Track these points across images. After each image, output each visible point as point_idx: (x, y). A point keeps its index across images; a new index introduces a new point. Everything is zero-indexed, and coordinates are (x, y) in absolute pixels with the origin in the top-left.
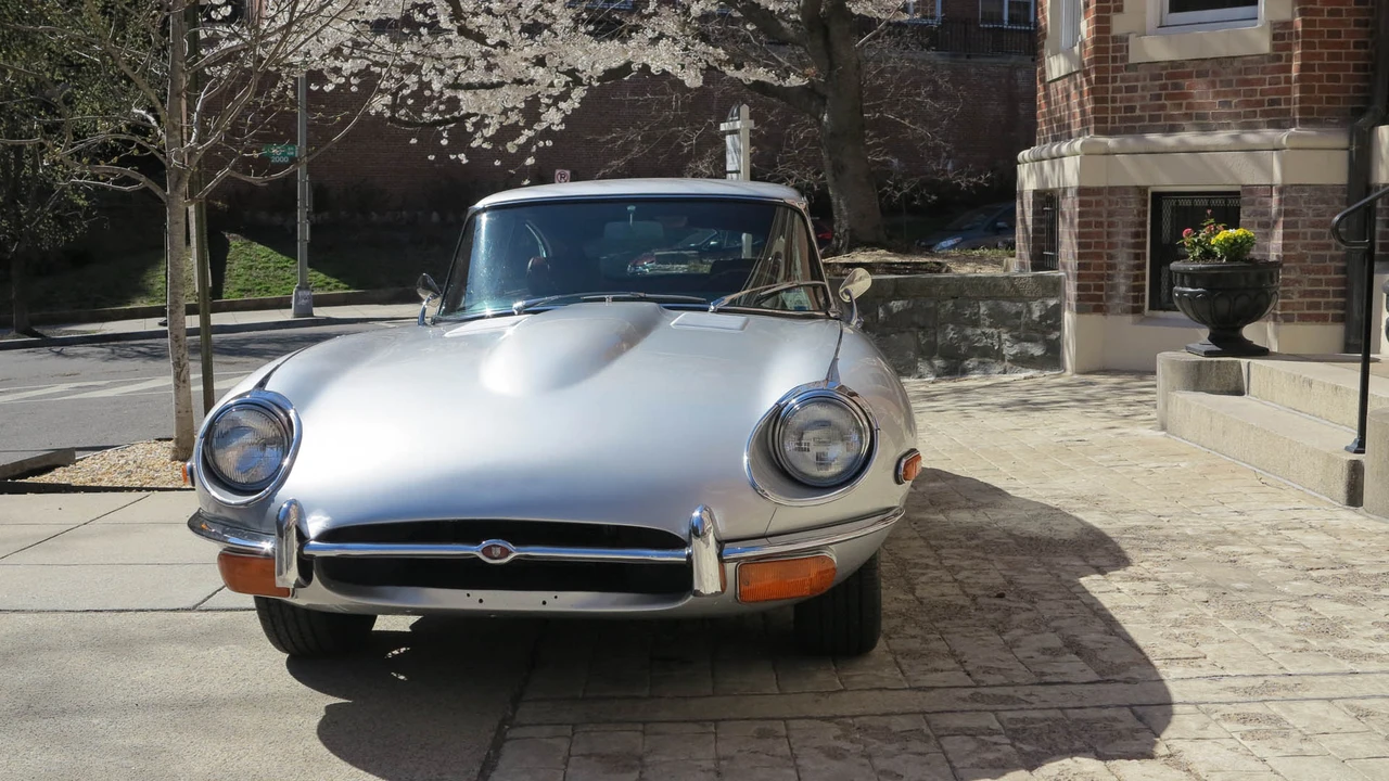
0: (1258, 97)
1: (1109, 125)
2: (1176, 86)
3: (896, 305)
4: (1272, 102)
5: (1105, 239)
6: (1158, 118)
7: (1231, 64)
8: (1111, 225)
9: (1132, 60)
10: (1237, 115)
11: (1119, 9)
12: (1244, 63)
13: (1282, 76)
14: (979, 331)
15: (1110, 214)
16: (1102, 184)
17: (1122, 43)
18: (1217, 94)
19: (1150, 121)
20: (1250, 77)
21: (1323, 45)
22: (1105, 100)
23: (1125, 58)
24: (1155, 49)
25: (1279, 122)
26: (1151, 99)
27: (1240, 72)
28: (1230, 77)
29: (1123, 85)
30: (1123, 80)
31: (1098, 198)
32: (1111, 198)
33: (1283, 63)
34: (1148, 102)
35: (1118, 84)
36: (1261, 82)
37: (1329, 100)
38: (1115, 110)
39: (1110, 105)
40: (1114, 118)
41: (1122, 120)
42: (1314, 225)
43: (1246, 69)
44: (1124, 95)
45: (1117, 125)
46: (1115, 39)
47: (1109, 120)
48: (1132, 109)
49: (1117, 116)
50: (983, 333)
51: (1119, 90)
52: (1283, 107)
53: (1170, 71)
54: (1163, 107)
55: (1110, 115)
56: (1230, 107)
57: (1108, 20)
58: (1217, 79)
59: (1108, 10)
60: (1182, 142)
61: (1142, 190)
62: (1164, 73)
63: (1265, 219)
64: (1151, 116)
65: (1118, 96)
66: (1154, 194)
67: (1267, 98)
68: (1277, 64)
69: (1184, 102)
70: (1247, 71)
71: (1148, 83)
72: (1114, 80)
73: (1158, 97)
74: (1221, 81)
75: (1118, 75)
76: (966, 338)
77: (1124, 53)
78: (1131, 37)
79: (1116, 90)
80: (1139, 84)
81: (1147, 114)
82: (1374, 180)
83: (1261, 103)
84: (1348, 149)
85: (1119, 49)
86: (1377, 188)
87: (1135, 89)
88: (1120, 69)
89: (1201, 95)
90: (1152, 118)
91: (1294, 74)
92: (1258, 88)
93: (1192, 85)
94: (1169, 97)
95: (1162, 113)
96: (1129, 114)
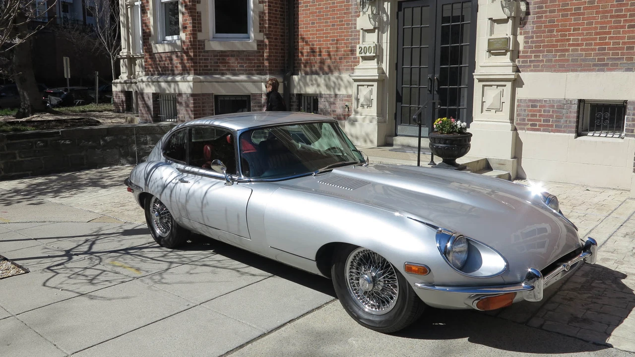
0: (253, 65)
1: (198, 72)
2: (223, 59)
3: (108, 138)
4: (258, 66)
5: (201, 112)
6: (217, 70)
7: (243, 53)
8: (203, 107)
9: (207, 49)
10: (246, 70)
11: (200, 31)
12: (248, 53)
13: (261, 58)
14: (148, 146)
15: (203, 103)
16: (200, 92)
17: (202, 43)
18: (238, 63)
20: (250, 58)
21: (274, 49)
22: (196, 63)
23: (204, 48)
24: (215, 46)
25: (261, 72)
27: (246, 56)
28: (243, 57)
29: (203, 58)
30: (203, 56)
31: (199, 97)
32: (204, 97)
33: (261, 54)
34: (213, 64)
35: (201, 57)
36: (253, 60)
37: (276, 67)
38: (200, 66)
39: (198, 65)
40: (200, 69)
41: (203, 70)
44: (203, 61)
45: (201, 72)
46: (199, 41)
47: (198, 70)
48: (207, 66)
50: (150, 147)
51: (201, 59)
52: (262, 68)
53: (221, 54)
54: (219, 66)
55: (198, 68)
56: (244, 67)
57: (196, 34)
58: (239, 58)
59: (196, 30)
60: (228, 78)
61: (213, 94)
62: (219, 54)
63: (259, 105)
64: (214, 69)
65: (201, 61)
66: (215, 96)
67: (256, 65)
68: (259, 54)
69: (227, 65)
70: (249, 56)
71: (213, 57)
72: (199, 56)
73: (217, 63)
75: (201, 54)
76: (142, 149)
77: (203, 46)
78: (206, 42)
79: (200, 59)
80: (209, 58)
81: (213, 68)
82: (292, 92)
83: (254, 67)
84: (283, 82)
85: (201, 45)
86: (293, 95)
87: (207, 59)
88: (201, 52)
89: (233, 63)
90: (215, 70)
91: (265, 58)
92: (253, 62)
93: (229, 59)
94: (221, 63)
95: (219, 68)
96: (206, 68)
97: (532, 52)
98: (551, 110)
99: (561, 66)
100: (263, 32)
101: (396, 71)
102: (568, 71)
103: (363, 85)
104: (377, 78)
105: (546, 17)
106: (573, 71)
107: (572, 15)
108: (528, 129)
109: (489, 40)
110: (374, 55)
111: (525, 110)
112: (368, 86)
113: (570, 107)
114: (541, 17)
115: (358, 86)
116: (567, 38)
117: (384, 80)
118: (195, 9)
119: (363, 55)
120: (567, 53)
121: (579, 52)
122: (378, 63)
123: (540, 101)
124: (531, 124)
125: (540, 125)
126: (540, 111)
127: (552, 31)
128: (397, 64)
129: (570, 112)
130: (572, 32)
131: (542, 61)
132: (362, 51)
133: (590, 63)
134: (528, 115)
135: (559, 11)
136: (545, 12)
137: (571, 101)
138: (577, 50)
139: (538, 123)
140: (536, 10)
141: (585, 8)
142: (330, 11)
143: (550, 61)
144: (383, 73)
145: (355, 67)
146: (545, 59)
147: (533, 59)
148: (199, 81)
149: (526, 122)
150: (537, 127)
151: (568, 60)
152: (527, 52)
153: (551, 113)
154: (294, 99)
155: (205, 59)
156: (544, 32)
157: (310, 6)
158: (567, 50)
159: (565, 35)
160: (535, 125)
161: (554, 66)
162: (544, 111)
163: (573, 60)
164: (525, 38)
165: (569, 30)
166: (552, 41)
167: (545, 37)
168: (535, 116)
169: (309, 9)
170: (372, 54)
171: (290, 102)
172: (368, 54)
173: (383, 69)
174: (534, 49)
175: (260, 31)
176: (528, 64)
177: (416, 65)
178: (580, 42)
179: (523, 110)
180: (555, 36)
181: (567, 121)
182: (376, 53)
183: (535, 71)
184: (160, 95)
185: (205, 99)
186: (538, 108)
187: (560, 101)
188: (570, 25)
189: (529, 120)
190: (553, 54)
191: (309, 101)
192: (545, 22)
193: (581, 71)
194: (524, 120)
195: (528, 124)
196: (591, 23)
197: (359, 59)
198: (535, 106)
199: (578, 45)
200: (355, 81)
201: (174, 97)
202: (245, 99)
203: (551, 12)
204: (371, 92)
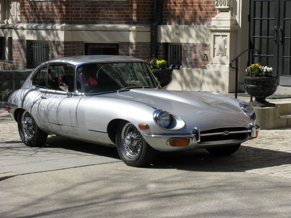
0: (122, 14)
1: (70, 21)
2: (94, 9)
4: (127, 16)
6: (88, 19)
7: (113, 3)
12: (117, 3)
13: (130, 8)
15: (73, 50)
16: (70, 40)
18: (108, 13)
19: (85, 20)
20: (119, 8)
22: (69, 12)
25: (130, 22)
26: (85, 13)
27: (116, 6)
28: (112, 7)
29: (75, 7)
30: (75, 6)
31: (70, 45)
32: (74, 45)
33: (130, 4)
34: (84, 14)
35: (73, 7)
36: (122, 9)
37: (144, 16)
38: (72, 16)
39: (70, 14)
41: (75, 19)
42: (143, 55)
43: (118, 5)
44: (75, 11)
45: (73, 21)
47: (70, 19)
48: (79, 16)
49: (73, 17)
51: (73, 9)
52: (130, 18)
53: (92, 4)
54: (89, 16)
55: (70, 18)
56: (113, 17)
58: (108, 8)
61: (83, 42)
62: (90, 4)
63: (127, 53)
65: (73, 11)
66: (85, 43)
67: (125, 15)
68: (128, 4)
69: (97, 14)
71: (84, 7)
72: (72, 5)
73: (88, 12)
74: (109, 8)
80: (81, 8)
81: (84, 18)
82: (159, 41)
83: (123, 16)
84: (150, 31)
86: (160, 43)
87: (79, 9)
89: (102, 13)
91: (134, 8)
92: (122, 11)
93: (99, 9)
94: (91, 12)
95: (89, 18)
96: (77, 17)
101: (248, 23)
103: (219, 36)
104: (229, 29)
110: (228, 7)
112: (223, 36)
115: (215, 36)
117: (237, 30)
119: (219, 7)
122: (232, 15)
128: (249, 16)
132: (219, 3)
144: (237, 24)
145: (213, 19)
148: (70, 29)
154: (161, 48)
155: (77, 9)
170: (226, 7)
171: (157, 51)
172: (223, 7)
173: (236, 20)
177: (265, 17)
182: (230, 6)
184: (33, 42)
185: (76, 47)
191: (174, 51)
197: (217, 11)
200: (213, 31)
201: (47, 44)
202: (115, 47)
204: (225, 42)
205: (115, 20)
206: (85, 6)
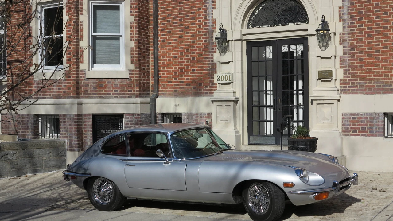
0: (126, 90)
1: (80, 96)
2: (101, 85)
4: (129, 91)
7: (118, 80)
8: (85, 125)
9: (87, 77)
11: (82, 62)
12: (121, 80)
13: (132, 84)
15: (84, 122)
16: (82, 113)
17: (83, 72)
18: (113, 88)
20: (123, 84)
21: (142, 77)
22: (79, 88)
23: (85, 77)
25: (132, 96)
26: (93, 89)
27: (120, 83)
28: (117, 84)
30: (84, 83)
33: (132, 81)
34: (92, 90)
35: (82, 84)
36: (126, 85)
37: (144, 91)
39: (80, 90)
41: (84, 94)
44: (84, 87)
45: (82, 96)
46: (81, 71)
48: (87, 91)
49: (82, 93)
51: (83, 86)
52: (132, 92)
53: (99, 81)
54: (97, 91)
56: (117, 92)
57: (79, 65)
58: (114, 84)
59: (79, 62)
61: (92, 114)
62: (97, 82)
65: (83, 87)
66: (93, 116)
69: (104, 90)
70: (122, 82)
73: (96, 88)
75: (83, 81)
77: (85, 75)
78: (86, 71)
80: (89, 84)
81: (92, 93)
82: (157, 112)
84: (150, 104)
85: (83, 74)
86: (158, 114)
88: (83, 80)
89: (108, 88)
90: (94, 94)
91: (135, 84)
92: (126, 87)
93: (106, 85)
94: (99, 88)
95: (97, 93)
96: (86, 93)
97: (349, 80)
98: (366, 120)
99: (370, 90)
100: (134, 63)
101: (247, 94)
102: (374, 93)
103: (222, 105)
105: (357, 56)
106: (378, 93)
107: (374, 55)
108: (351, 135)
109: (319, 72)
111: (348, 121)
112: (226, 105)
113: (378, 118)
114: (354, 56)
115: (217, 105)
116: (372, 71)
118: (79, 45)
119: (221, 82)
120: (373, 81)
121: (381, 81)
122: (233, 88)
123: (358, 114)
124: (353, 131)
125: (359, 132)
126: (358, 122)
127: (362, 66)
128: (248, 89)
129: (379, 122)
130: (375, 67)
131: (357, 86)
132: (220, 79)
133: (389, 88)
134: (350, 125)
135: (366, 52)
136: (356, 53)
137: (379, 114)
138: (379, 79)
139: (357, 130)
140: (350, 52)
141: (382, 52)
142: (190, 47)
143: (362, 86)
145: (214, 92)
146: (358, 85)
147: (350, 85)
149: (349, 130)
150: (357, 133)
151: (374, 86)
152: (346, 80)
153: (366, 123)
154: (159, 117)
155: (86, 86)
156: (356, 66)
157: (172, 43)
158: (373, 79)
159: (371, 69)
160: (356, 132)
161: (365, 90)
162: (361, 121)
163: (377, 86)
164: (344, 70)
165: (373, 66)
166: (362, 73)
167: (357, 70)
168: (355, 125)
169: (172, 46)
170: (228, 82)
171: (156, 120)
172: (224, 81)
173: (236, 92)
174: (351, 78)
175: (132, 63)
176: (348, 88)
178: (381, 74)
179: (346, 121)
180: (364, 70)
181: (377, 128)
182: (231, 81)
183: (353, 93)
184: (40, 116)
185: (86, 119)
186: (357, 120)
187: (371, 114)
188: (374, 62)
189: (351, 128)
190: (364, 81)
192: (356, 60)
193: (384, 93)
194: (347, 128)
195: (351, 131)
196: (387, 61)
197: (217, 85)
198: (355, 118)
199: (380, 76)
201: (54, 117)
203: (360, 53)
204: (228, 110)
205: (120, 94)
206: (93, 83)
